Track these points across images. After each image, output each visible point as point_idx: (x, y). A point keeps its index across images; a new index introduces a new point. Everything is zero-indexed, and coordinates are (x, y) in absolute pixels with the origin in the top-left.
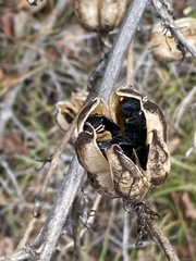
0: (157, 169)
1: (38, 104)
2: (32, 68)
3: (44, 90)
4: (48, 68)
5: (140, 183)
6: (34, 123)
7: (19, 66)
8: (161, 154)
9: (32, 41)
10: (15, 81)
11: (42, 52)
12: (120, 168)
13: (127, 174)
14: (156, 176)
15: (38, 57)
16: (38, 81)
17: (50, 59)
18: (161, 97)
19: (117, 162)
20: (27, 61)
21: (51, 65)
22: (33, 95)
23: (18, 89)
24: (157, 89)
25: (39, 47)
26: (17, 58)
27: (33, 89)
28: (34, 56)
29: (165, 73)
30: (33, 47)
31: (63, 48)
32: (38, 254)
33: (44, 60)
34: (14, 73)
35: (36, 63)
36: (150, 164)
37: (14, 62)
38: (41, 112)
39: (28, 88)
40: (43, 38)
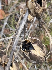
0: (44, 6)
1: (13, 22)
2: (12, 12)
3: (15, 18)
4: (16, 12)
5: (40, 10)
6: (12, 26)
7: (9, 11)
8: (45, 3)
9: (12, 5)
10: (8, 15)
11: (15, 8)
12: (36, 6)
13: (37, 7)
14: (44, 8)
15: (14, 9)
16: (14, 16)
17: (17, 10)
18: (45, 20)
19: (35, 4)
20: (11, 10)
21: (17, 12)
22: (12, 19)
23: (9, 17)
24: (44, 18)
25: (14, 7)
26: (8, 10)
27: (12, 18)
28: (13, 9)
29: (46, 14)
30: (13, 7)
31: (20, 7)
32: (16, 37)
33: (15, 10)
34: (8, 13)
35: (13, 11)
36: (42, 5)
37: (8, 11)
38: (14, 24)
39: (11, 18)
40: (15, 4)
